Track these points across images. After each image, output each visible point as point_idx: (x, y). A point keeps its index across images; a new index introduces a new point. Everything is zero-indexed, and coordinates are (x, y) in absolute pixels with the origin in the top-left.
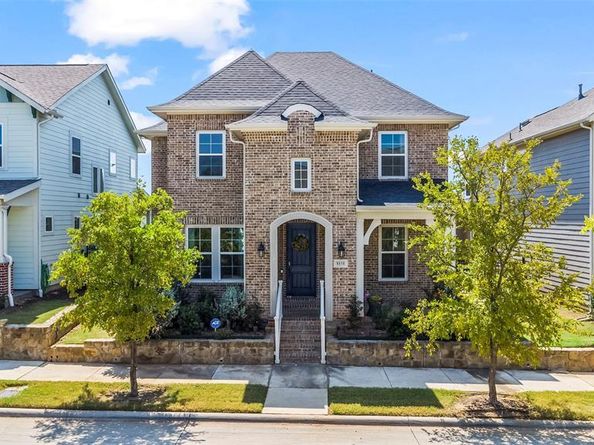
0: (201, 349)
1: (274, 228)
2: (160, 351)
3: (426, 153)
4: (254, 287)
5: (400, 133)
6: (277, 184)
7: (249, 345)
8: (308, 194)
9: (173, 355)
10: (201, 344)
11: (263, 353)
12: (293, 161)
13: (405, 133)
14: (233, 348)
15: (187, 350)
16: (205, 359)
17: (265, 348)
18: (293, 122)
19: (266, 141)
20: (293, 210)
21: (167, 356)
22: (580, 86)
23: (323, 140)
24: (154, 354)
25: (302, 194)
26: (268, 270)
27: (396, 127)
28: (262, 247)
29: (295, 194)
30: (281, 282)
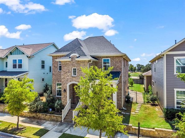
0: (45, 116)
1: (68, 85)
2: (37, 116)
3: (115, 64)
4: (63, 100)
5: (108, 59)
6: (69, 74)
7: (56, 116)
8: (76, 77)
9: (40, 117)
10: (45, 115)
11: (59, 119)
12: (73, 68)
13: (110, 59)
14: (52, 117)
15: (43, 116)
16: (46, 119)
17: (59, 118)
18: (72, 58)
19: (66, 63)
20: (72, 81)
21: (38, 117)
22: (176, 40)
23: (79, 63)
24: (36, 116)
25: (74, 77)
26: (67, 96)
27: (107, 57)
28: (65, 91)
29: (73, 77)
30: (70, 99)
